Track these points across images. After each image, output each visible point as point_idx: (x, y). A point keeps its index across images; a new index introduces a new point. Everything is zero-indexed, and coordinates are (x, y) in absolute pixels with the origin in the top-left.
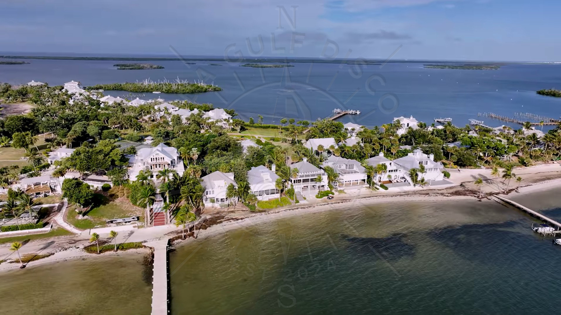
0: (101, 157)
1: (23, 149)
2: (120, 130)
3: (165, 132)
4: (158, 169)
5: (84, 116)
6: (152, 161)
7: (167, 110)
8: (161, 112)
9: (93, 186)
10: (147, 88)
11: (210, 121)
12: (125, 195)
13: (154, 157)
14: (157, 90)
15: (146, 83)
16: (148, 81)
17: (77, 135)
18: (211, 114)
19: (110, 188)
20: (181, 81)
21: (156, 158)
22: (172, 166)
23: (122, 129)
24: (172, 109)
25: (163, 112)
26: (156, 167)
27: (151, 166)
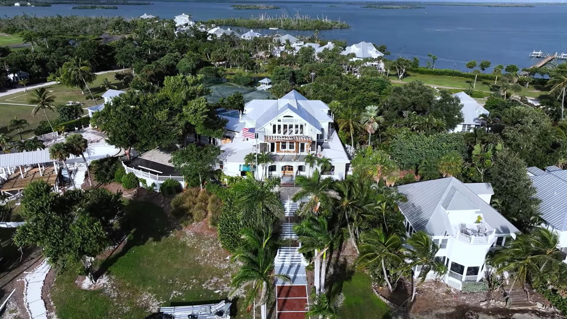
0: (162, 115)
1: (77, 88)
2: (225, 69)
3: (290, 72)
4: (288, 152)
5: (181, 46)
6: (274, 132)
7: (289, 45)
8: (281, 47)
9: (144, 182)
10: (263, 24)
11: (354, 59)
12: (210, 214)
13: (279, 123)
14: (274, 26)
15: (262, 18)
16: (264, 16)
17: (159, 69)
18: (353, 49)
19: (179, 189)
20: (301, 17)
21: (285, 126)
22: (319, 146)
23: (228, 67)
24: (295, 43)
25: (284, 47)
26: (284, 147)
27: (273, 145)
